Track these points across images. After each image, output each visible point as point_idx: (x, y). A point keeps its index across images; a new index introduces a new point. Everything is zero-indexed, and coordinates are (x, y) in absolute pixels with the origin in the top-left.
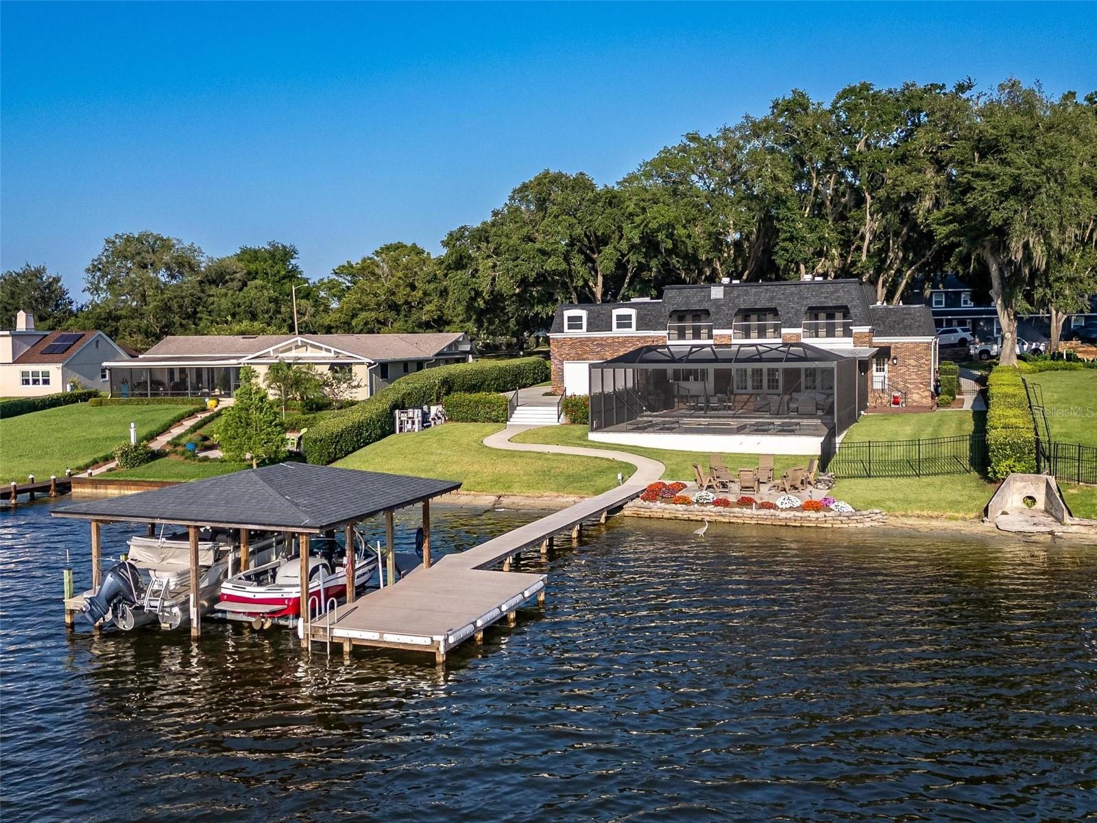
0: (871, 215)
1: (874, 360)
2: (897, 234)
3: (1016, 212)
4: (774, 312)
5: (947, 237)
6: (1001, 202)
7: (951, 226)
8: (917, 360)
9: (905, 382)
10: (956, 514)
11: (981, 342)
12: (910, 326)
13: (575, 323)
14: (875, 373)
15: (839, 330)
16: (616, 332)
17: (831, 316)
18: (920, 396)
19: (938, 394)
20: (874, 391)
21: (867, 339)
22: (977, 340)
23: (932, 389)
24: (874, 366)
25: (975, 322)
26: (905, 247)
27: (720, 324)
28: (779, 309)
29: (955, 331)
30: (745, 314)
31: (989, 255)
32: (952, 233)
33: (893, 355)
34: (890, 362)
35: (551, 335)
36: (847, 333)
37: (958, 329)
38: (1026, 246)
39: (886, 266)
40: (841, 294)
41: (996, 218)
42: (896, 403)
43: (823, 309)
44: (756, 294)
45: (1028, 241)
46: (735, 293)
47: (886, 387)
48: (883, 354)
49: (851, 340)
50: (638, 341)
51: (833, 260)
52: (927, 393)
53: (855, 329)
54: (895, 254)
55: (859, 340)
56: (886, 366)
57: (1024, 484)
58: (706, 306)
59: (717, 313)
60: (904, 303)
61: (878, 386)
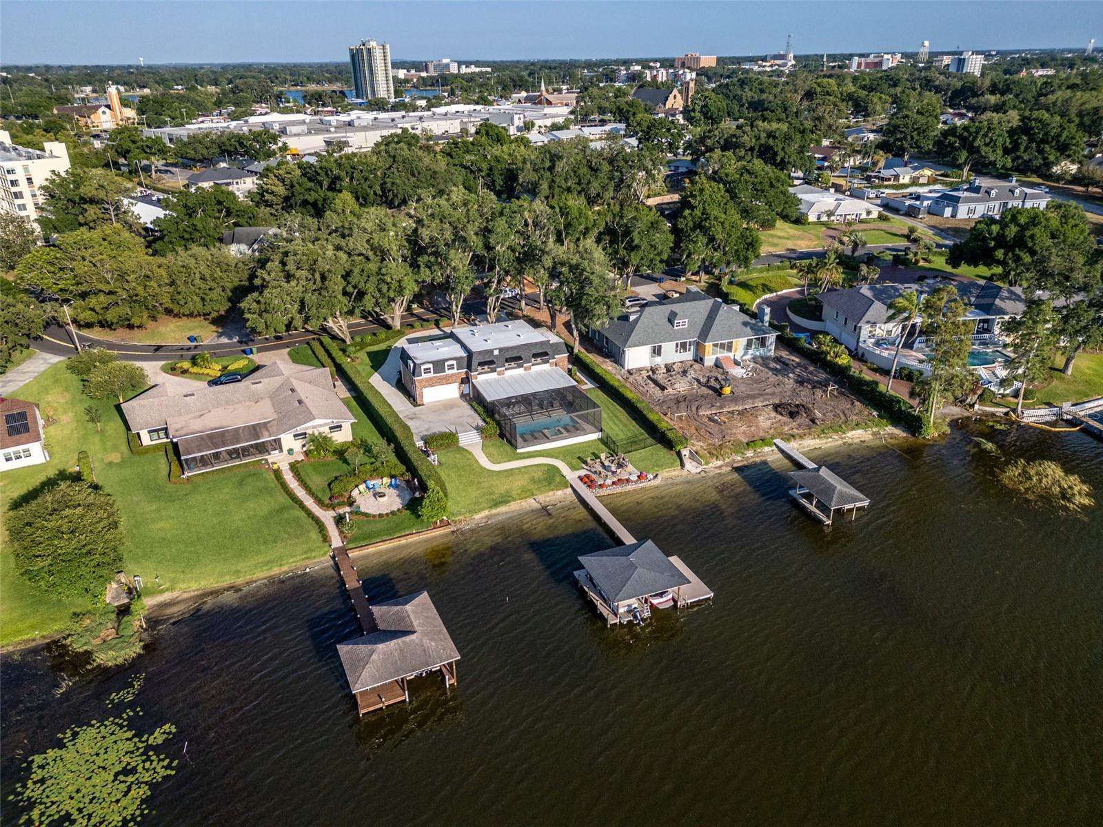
16: (448, 372)
27: (499, 366)
28: (522, 356)
40: (544, 347)
43: (538, 354)
44: (512, 350)
46: (504, 351)
53: (551, 360)
55: (551, 364)
59: (498, 361)
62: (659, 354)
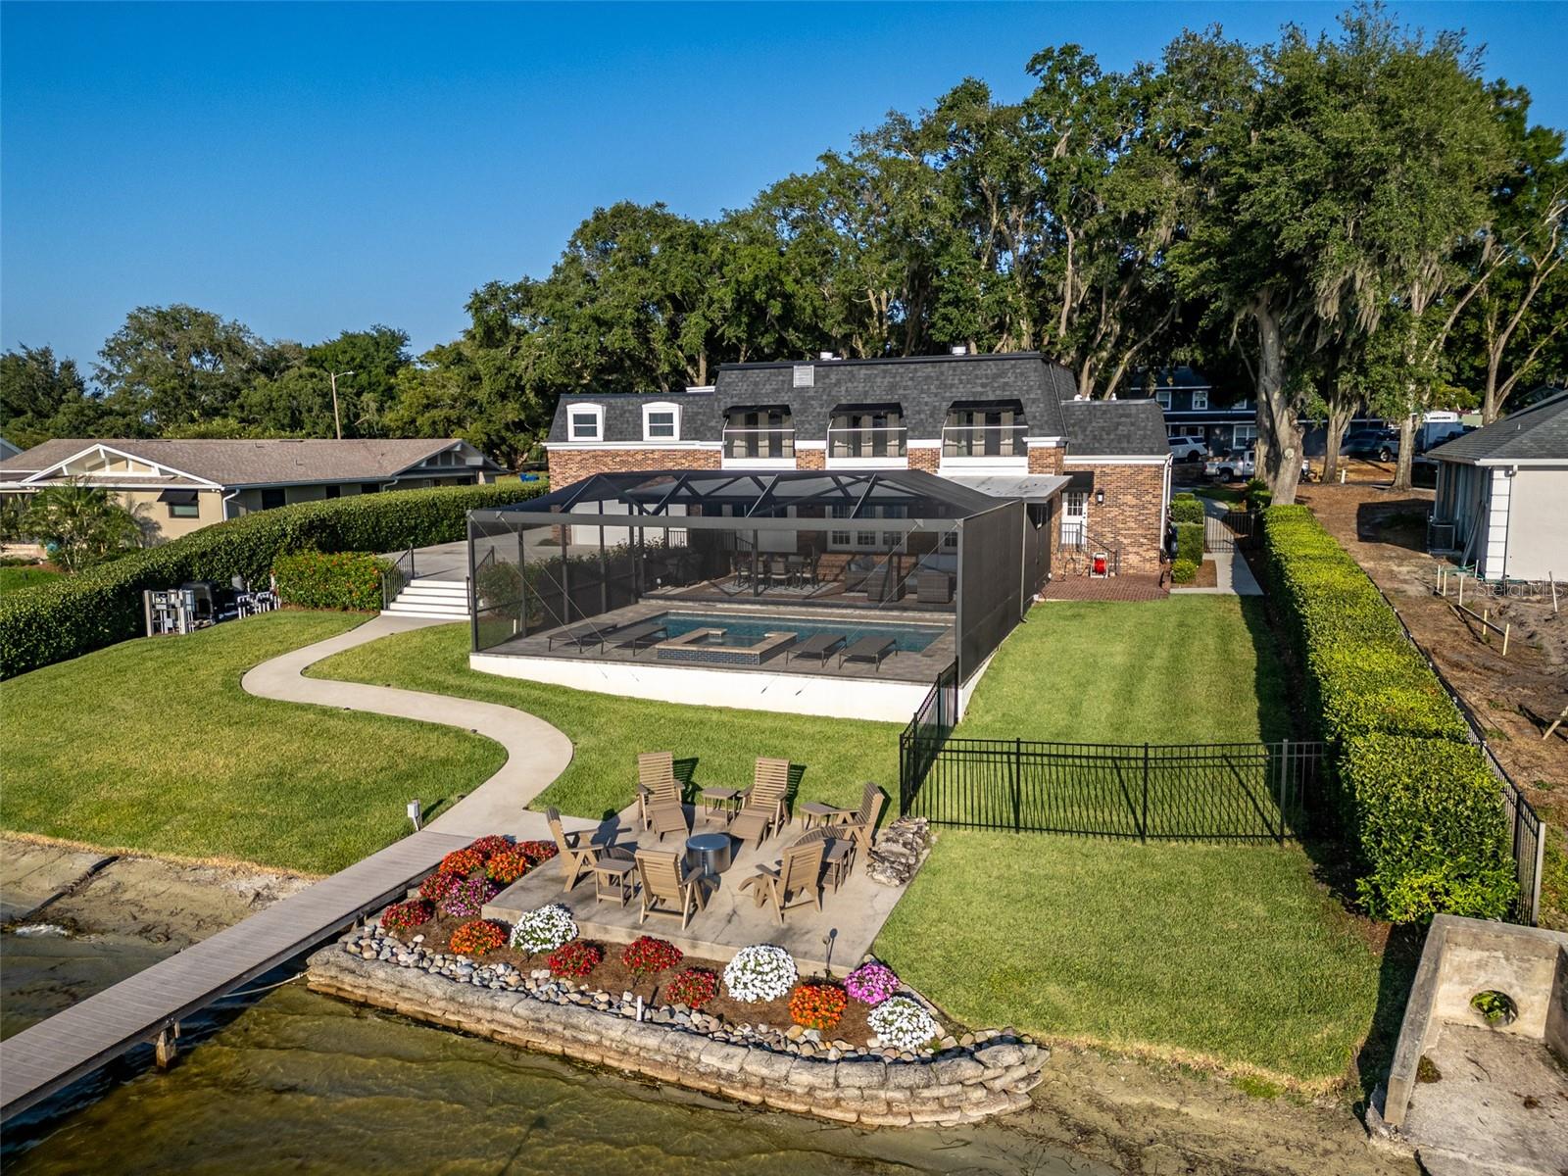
0: (1075, 263)
1: (1065, 496)
2: (1114, 294)
3: (1334, 221)
4: (896, 408)
5: (1195, 285)
6: (1306, 204)
7: (1204, 265)
8: (1138, 497)
9: (1117, 533)
10: (1268, 1075)
11: (1216, 455)
12: (1128, 438)
13: (586, 425)
14: (1066, 518)
15: (1007, 443)
16: (650, 442)
17: (993, 419)
18: (1142, 559)
19: (1173, 556)
20: (1062, 548)
21: (1052, 460)
22: (1211, 453)
23: (1162, 546)
24: (1065, 505)
25: (1209, 429)
26: (1125, 317)
27: (807, 431)
28: (904, 405)
29: (1184, 442)
30: (853, 413)
31: (1265, 316)
32: (1203, 277)
33: (1097, 487)
34: (1092, 499)
35: (551, 446)
36: (1020, 449)
37: (1189, 439)
38: (1348, 290)
39: (1095, 346)
40: (1010, 378)
41: (1293, 237)
42: (1100, 570)
43: (978, 405)
44: (868, 379)
45: (1353, 278)
46: (833, 378)
47: (1084, 541)
48: (1080, 485)
49: (1024, 461)
50: (683, 457)
51: (1019, 336)
52: (1154, 554)
53: (1033, 442)
54: (1110, 327)
55: (1037, 462)
56: (1085, 506)
57: (1477, 955)
58: (784, 399)
59: (803, 412)
60: (1118, 397)
61: (1069, 539)
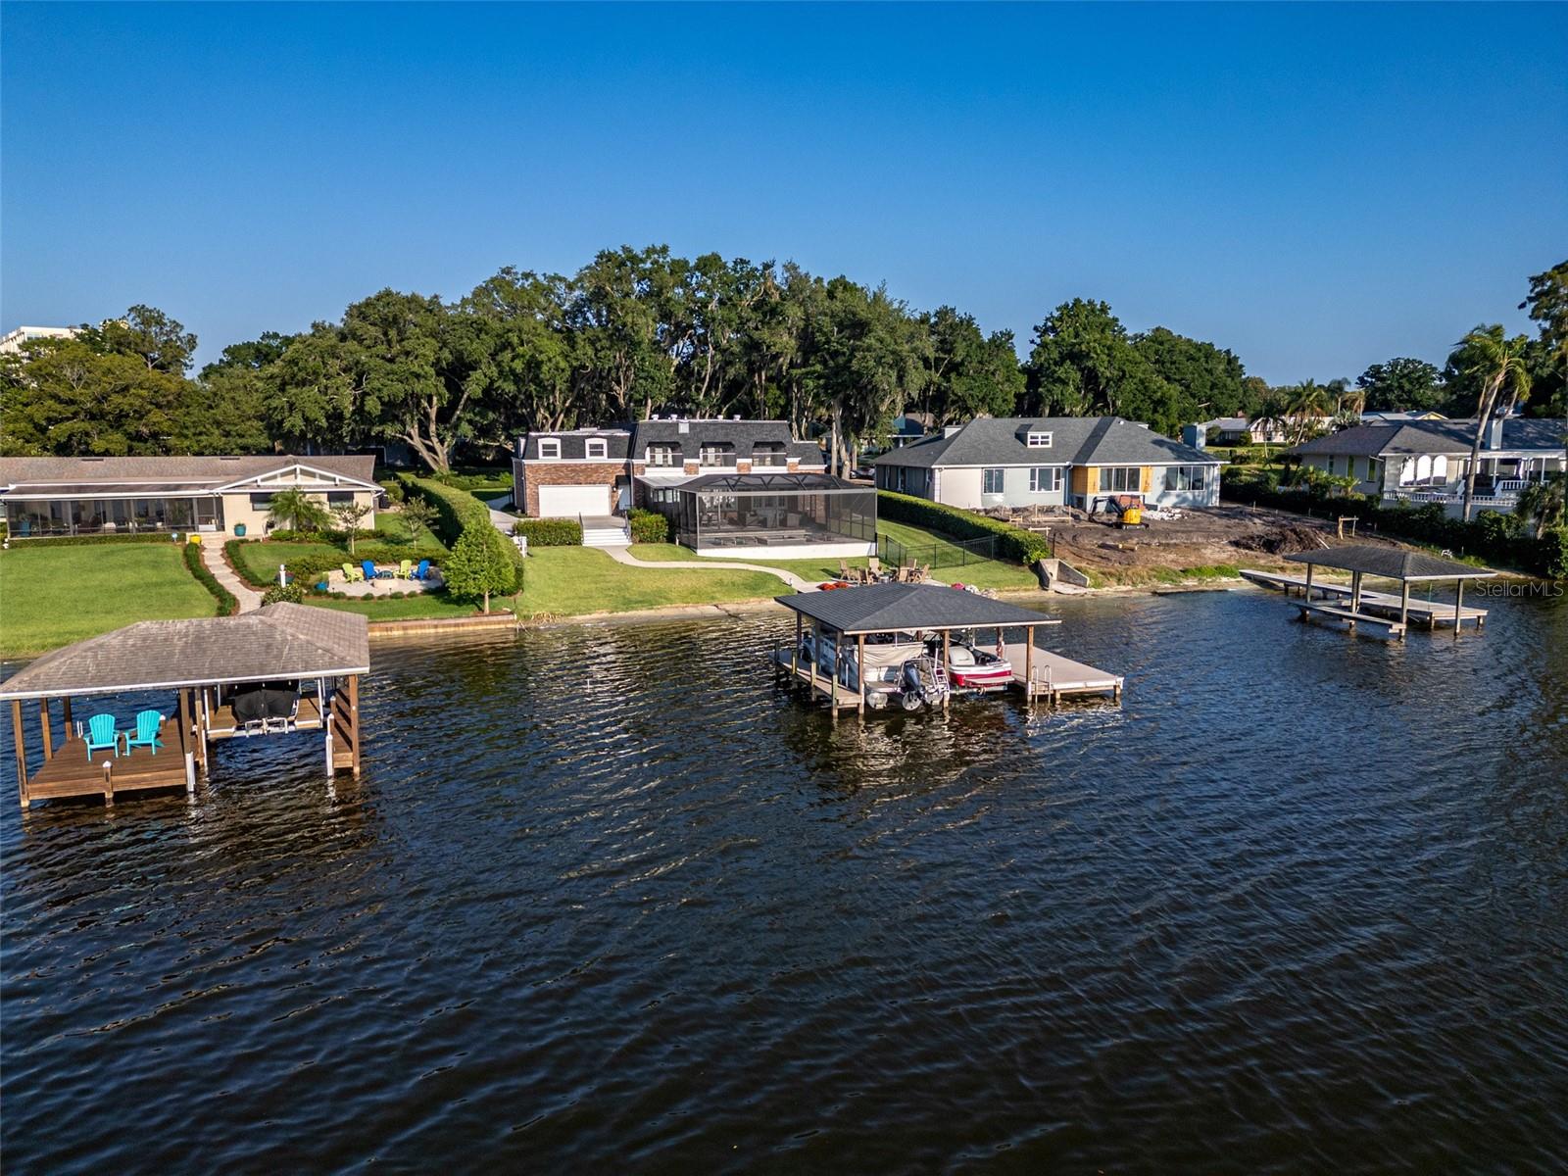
13: (549, 450)
15: (779, 460)
16: (590, 459)
27: (689, 454)
28: (734, 443)
35: (527, 462)
36: (784, 463)
40: (777, 432)
43: (767, 443)
44: (714, 430)
46: (698, 429)
53: (790, 460)
58: (675, 439)
59: (686, 445)
62: (999, 489)
